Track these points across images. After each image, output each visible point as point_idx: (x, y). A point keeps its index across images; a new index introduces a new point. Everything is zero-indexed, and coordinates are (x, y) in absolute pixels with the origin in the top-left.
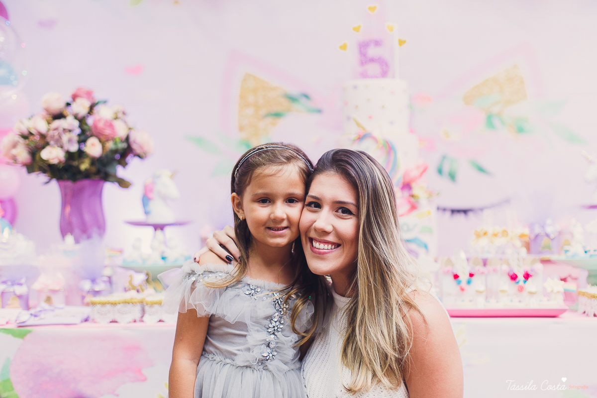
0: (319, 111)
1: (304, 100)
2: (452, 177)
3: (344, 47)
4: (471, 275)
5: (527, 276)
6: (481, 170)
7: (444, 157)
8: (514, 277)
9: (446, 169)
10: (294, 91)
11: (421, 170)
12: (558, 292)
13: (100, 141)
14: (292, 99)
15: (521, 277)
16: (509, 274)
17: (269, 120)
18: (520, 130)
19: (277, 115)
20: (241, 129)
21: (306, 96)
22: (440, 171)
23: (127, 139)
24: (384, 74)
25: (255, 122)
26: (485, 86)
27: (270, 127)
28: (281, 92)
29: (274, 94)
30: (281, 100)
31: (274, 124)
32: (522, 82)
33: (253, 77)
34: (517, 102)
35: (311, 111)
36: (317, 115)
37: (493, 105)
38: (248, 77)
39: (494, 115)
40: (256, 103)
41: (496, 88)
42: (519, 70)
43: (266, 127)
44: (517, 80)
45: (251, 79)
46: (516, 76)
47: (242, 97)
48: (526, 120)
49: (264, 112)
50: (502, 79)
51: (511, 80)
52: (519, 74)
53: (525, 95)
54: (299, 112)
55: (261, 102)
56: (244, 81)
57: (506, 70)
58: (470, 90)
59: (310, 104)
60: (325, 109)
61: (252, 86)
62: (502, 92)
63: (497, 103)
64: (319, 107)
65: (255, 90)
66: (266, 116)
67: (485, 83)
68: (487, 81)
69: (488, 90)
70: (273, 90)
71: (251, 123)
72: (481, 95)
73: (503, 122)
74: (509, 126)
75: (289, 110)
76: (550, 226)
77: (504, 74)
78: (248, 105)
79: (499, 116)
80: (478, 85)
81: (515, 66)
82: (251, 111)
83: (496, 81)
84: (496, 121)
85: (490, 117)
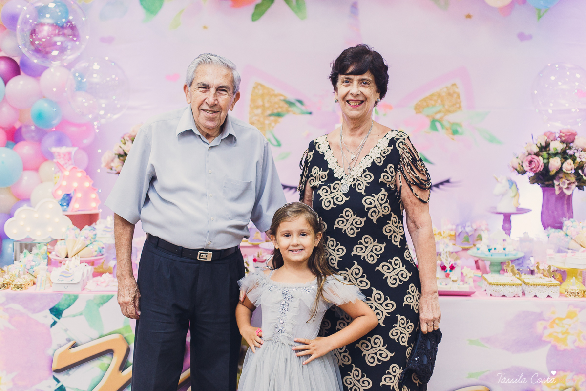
0: (310, 113)
1: (298, 104)
5: (452, 268)
6: (426, 160)
8: (444, 268)
10: (291, 98)
12: (470, 277)
14: (290, 103)
15: (448, 269)
16: (440, 266)
17: (272, 118)
18: (455, 132)
19: (279, 115)
21: (300, 102)
25: (262, 119)
26: (431, 100)
27: (273, 124)
28: (282, 98)
29: (277, 99)
30: (282, 104)
31: (276, 122)
32: (459, 97)
33: (261, 85)
34: (454, 112)
35: (303, 113)
36: (308, 116)
37: (436, 113)
38: (257, 86)
39: (437, 120)
40: (263, 106)
41: (439, 101)
42: (457, 87)
43: (270, 124)
44: (455, 96)
45: (259, 87)
46: (454, 92)
47: (253, 100)
48: (460, 125)
49: (269, 112)
50: (444, 94)
51: (450, 95)
52: (457, 90)
53: (460, 107)
54: (295, 113)
55: (267, 105)
56: (255, 88)
57: (447, 87)
58: (421, 101)
59: (303, 108)
60: (314, 111)
61: (261, 92)
62: (443, 105)
63: (440, 112)
64: (309, 111)
65: (263, 96)
66: (270, 115)
67: (431, 97)
68: (432, 95)
69: (433, 102)
70: (276, 96)
71: (259, 121)
72: (428, 106)
73: (443, 126)
74: (447, 129)
75: (288, 112)
76: (469, 226)
77: (445, 90)
78: (257, 107)
79: (440, 121)
80: (427, 98)
81: (454, 85)
82: (259, 111)
83: (439, 95)
84: (438, 125)
85: (433, 121)
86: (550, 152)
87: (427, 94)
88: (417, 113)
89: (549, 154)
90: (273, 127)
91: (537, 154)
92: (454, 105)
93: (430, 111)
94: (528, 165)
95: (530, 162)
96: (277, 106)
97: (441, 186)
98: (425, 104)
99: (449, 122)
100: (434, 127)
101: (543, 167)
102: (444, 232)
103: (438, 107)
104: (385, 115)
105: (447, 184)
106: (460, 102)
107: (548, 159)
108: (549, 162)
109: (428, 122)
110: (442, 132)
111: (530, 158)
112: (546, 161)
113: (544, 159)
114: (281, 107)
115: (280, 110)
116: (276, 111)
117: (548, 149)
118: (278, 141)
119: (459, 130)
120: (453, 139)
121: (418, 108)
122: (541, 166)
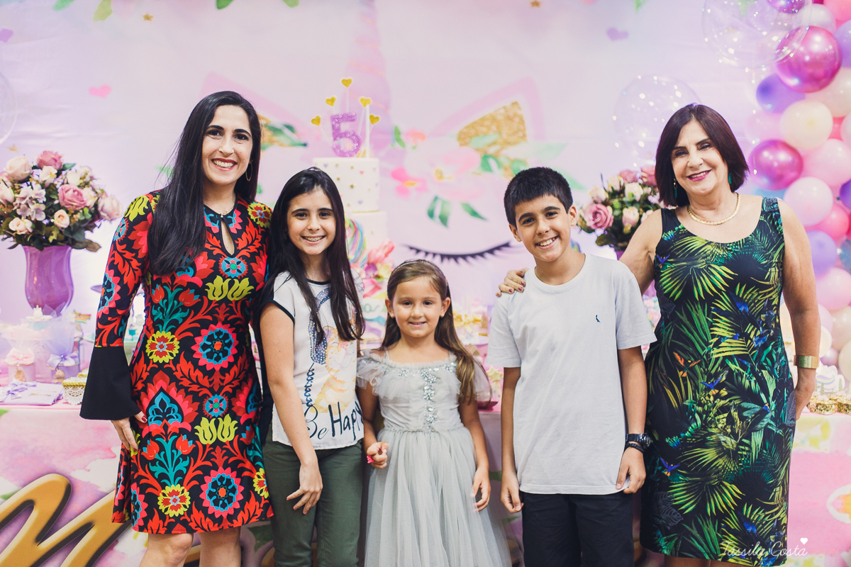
0: (305, 145)
1: (287, 131)
2: (444, 220)
3: (316, 121)
6: (474, 214)
7: (436, 198)
9: (437, 212)
10: (276, 121)
11: (386, 250)
13: (67, 212)
14: (274, 130)
21: (290, 127)
22: (431, 214)
23: (96, 205)
24: (355, 152)
26: (482, 125)
32: (522, 121)
34: (515, 143)
35: (294, 145)
36: (302, 149)
37: (490, 145)
39: (491, 156)
41: (494, 128)
42: (519, 108)
44: (517, 120)
46: (516, 115)
48: (524, 162)
50: (500, 118)
51: (509, 119)
52: (519, 112)
53: (524, 136)
54: (281, 145)
57: (504, 108)
58: (466, 128)
59: (294, 136)
60: (310, 142)
62: (499, 132)
63: (494, 143)
64: (303, 141)
67: (481, 122)
68: (483, 119)
69: (484, 129)
72: (477, 135)
73: (499, 165)
74: (506, 169)
75: (271, 142)
77: (502, 111)
79: (495, 157)
80: (475, 123)
81: (515, 104)
83: (493, 119)
84: (492, 162)
85: (486, 157)
86: (624, 199)
87: (476, 117)
88: (461, 145)
89: (622, 203)
91: (605, 203)
92: (515, 133)
93: (481, 142)
94: (591, 218)
95: (595, 214)
97: (497, 252)
98: (473, 132)
99: (508, 158)
100: (486, 166)
101: (612, 221)
103: (492, 137)
104: (414, 148)
105: (505, 248)
106: (525, 129)
107: (622, 209)
108: (622, 214)
109: (477, 158)
110: (498, 173)
111: (594, 208)
112: (617, 213)
113: (614, 209)
117: (622, 195)
121: (464, 138)
122: (610, 220)
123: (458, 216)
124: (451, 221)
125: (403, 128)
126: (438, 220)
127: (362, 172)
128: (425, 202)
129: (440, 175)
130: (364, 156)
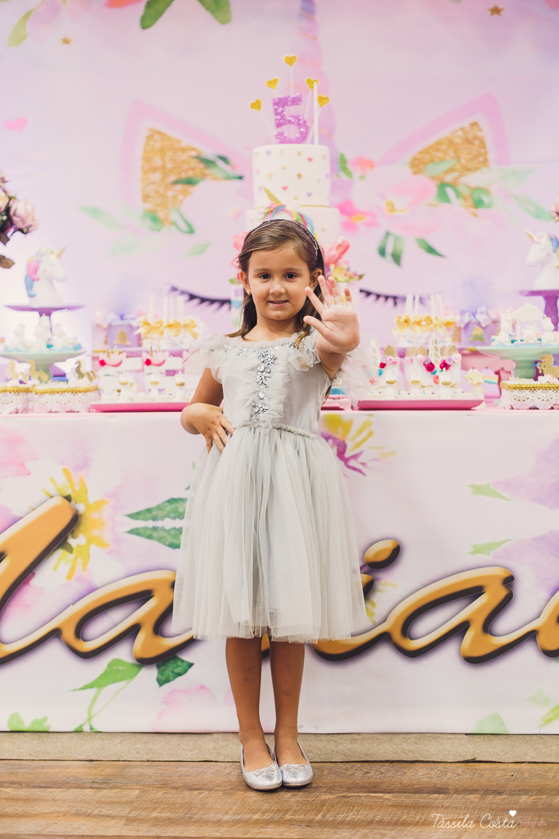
0: (241, 178)
1: (221, 164)
2: (397, 258)
3: (256, 105)
4: (383, 365)
5: (445, 366)
6: (431, 250)
7: (388, 234)
8: (430, 367)
9: (389, 250)
10: (209, 153)
11: (341, 250)
12: (478, 384)
14: (208, 163)
15: (437, 367)
16: (424, 364)
17: (179, 187)
18: (478, 204)
19: (190, 182)
20: (146, 198)
21: (223, 159)
22: (382, 252)
23: (7, 211)
24: (303, 138)
25: (161, 190)
26: (437, 150)
27: (180, 197)
28: (194, 153)
29: (185, 156)
30: (194, 163)
31: (185, 193)
32: (483, 144)
33: (160, 133)
34: (476, 169)
35: (228, 178)
36: (237, 183)
37: (447, 172)
38: (153, 134)
39: (448, 185)
40: (163, 167)
41: (451, 152)
42: (480, 130)
43: (175, 197)
44: (477, 142)
45: (156, 137)
46: (476, 138)
47: (146, 159)
48: (485, 191)
49: (173, 178)
50: (458, 141)
51: (469, 141)
52: (479, 134)
53: (486, 161)
54: (215, 179)
55: (169, 165)
56: (149, 138)
57: (462, 129)
58: (421, 153)
59: (229, 169)
60: (246, 174)
61: (159, 145)
62: (458, 158)
63: (452, 170)
64: (238, 173)
65: (162, 151)
66: (176, 183)
67: (437, 146)
68: (439, 143)
69: (440, 155)
70: (184, 150)
71: (157, 192)
72: (432, 161)
73: (458, 194)
74: (465, 199)
75: (204, 176)
76: (482, 313)
77: (460, 133)
78: (154, 170)
79: (453, 185)
80: (430, 147)
81: (474, 124)
82: (157, 176)
83: (451, 143)
84: (449, 191)
85: (442, 186)
87: (431, 141)
88: (415, 173)
90: (181, 202)
92: (476, 157)
93: (437, 169)
96: (185, 166)
98: (427, 157)
99: (468, 187)
100: (443, 197)
102: (436, 318)
103: (450, 163)
104: (362, 178)
106: (486, 153)
109: (433, 187)
110: (456, 203)
114: (193, 169)
115: (190, 174)
116: (184, 176)
118: (189, 226)
119: (485, 199)
120: (476, 215)
121: (417, 165)
123: (412, 253)
124: (405, 259)
125: (350, 156)
126: (389, 258)
127: (310, 160)
128: (376, 238)
129: (392, 207)
130: (312, 142)
